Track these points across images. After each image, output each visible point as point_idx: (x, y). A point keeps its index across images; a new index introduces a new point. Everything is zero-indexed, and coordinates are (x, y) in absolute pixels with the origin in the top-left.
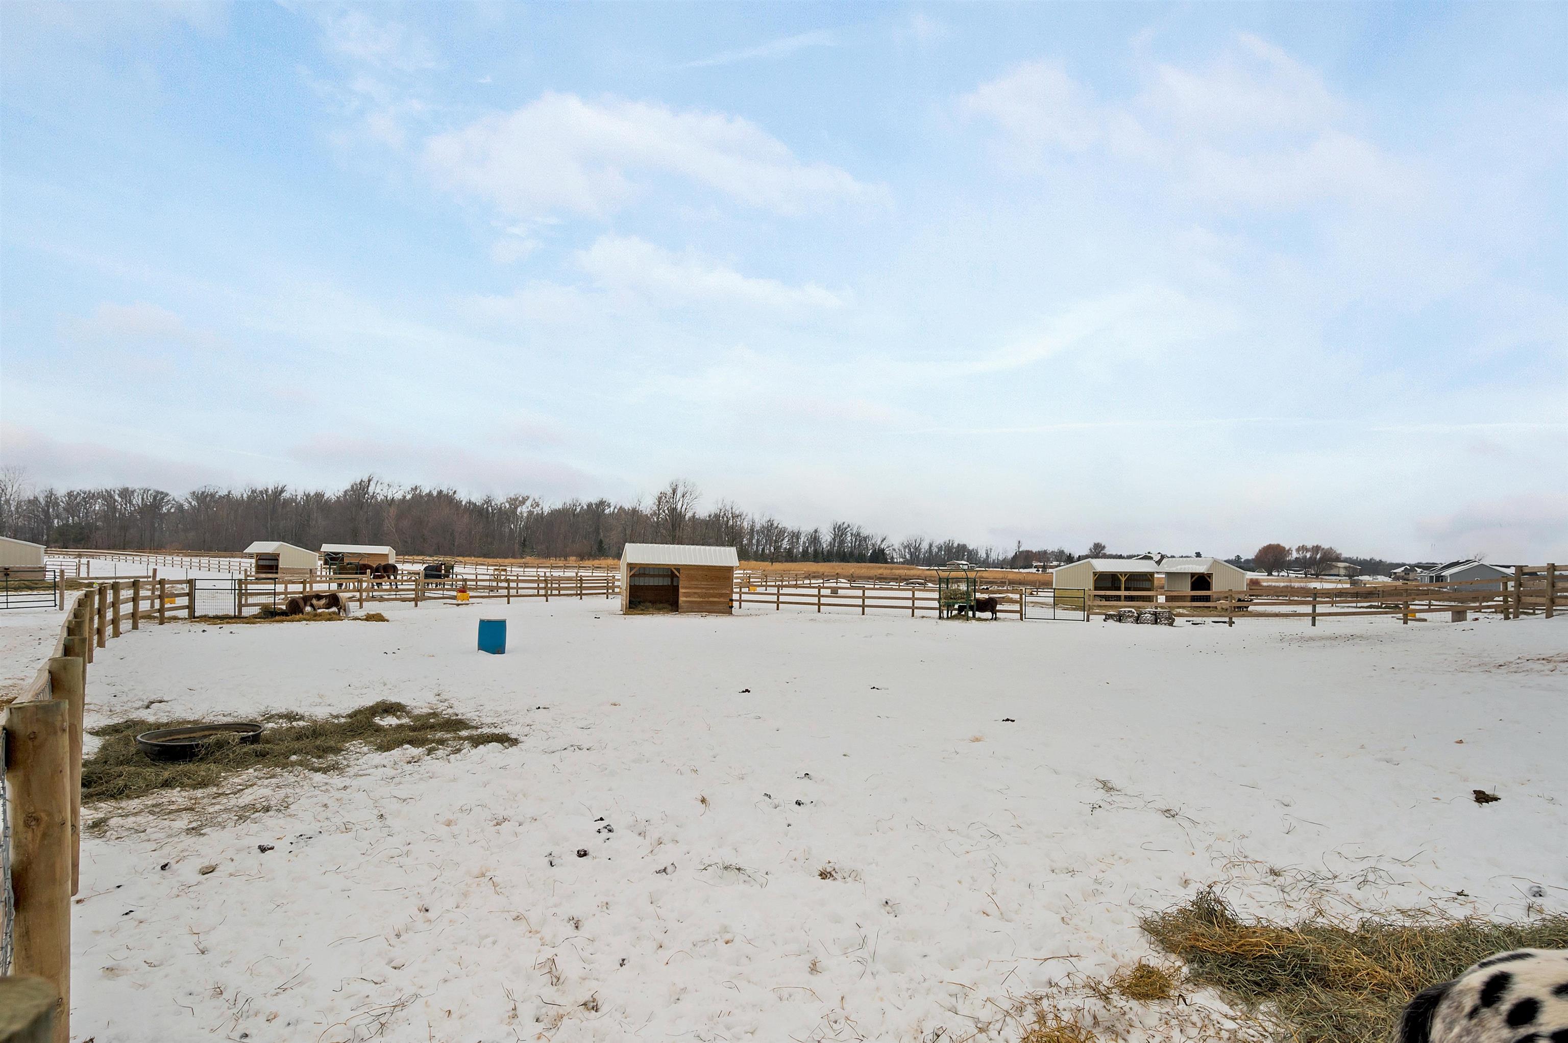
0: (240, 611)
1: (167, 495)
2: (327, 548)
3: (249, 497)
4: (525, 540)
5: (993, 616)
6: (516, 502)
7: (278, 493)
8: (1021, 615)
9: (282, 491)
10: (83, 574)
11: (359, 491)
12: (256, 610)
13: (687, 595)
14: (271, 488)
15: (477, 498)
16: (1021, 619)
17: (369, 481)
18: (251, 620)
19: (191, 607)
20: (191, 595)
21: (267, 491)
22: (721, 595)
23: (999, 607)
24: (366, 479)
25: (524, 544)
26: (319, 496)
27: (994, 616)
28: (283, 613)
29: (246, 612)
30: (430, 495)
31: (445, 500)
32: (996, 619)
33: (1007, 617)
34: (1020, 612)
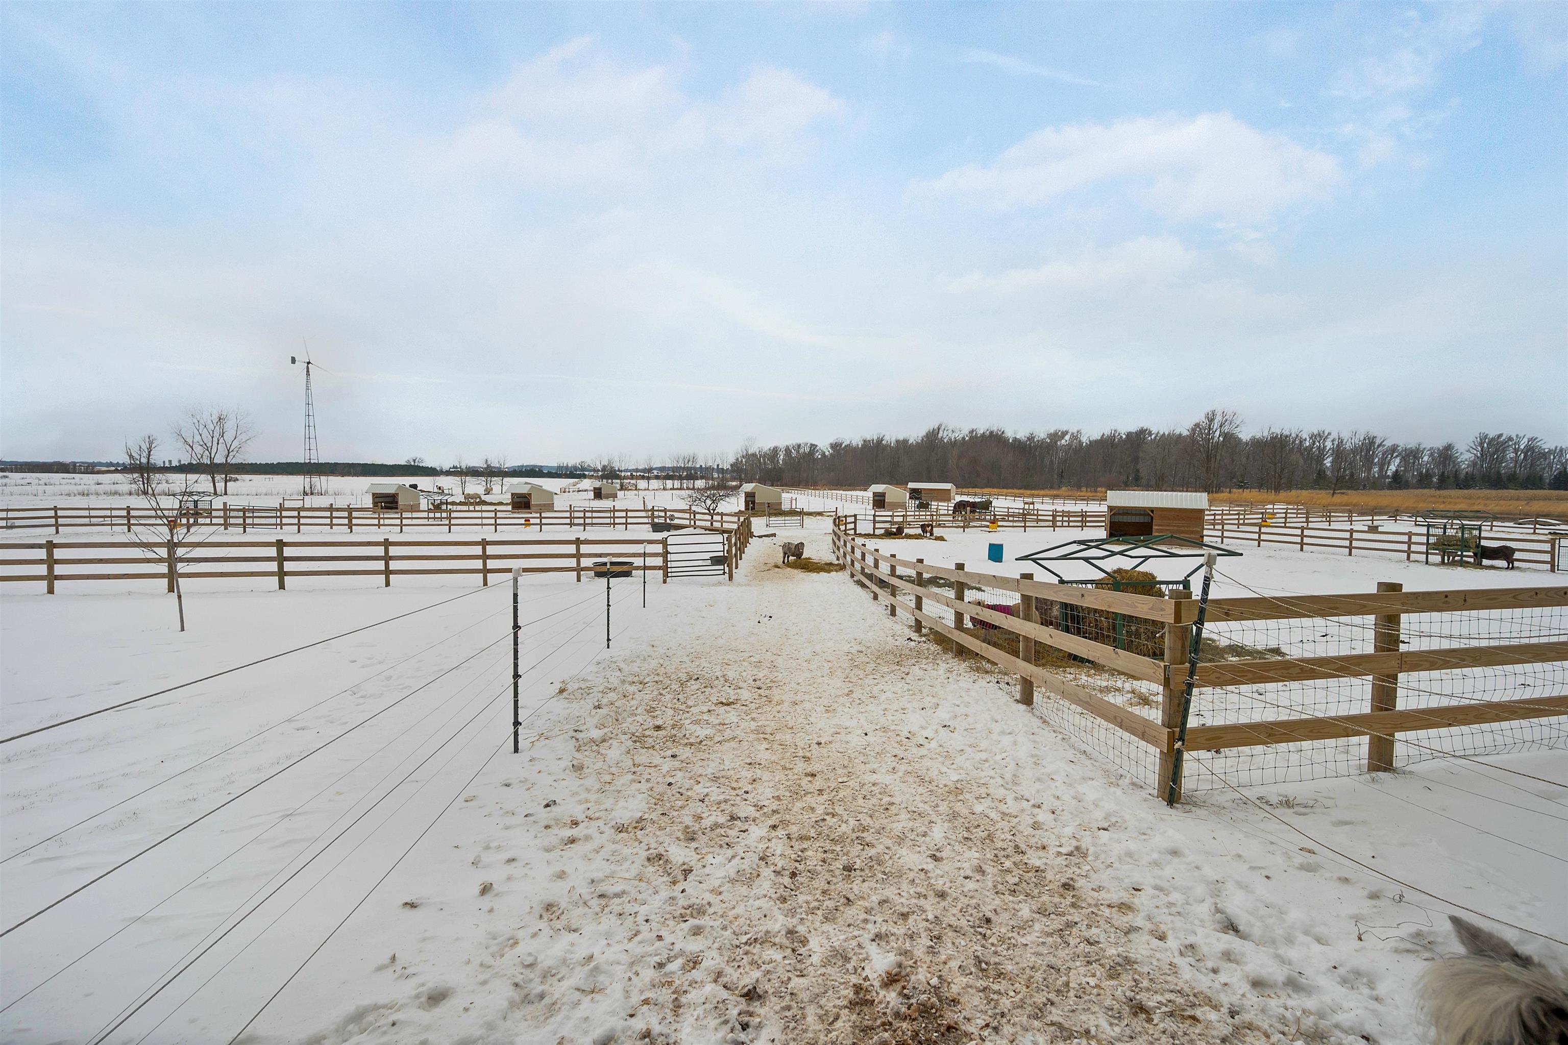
0: (874, 531)
1: (817, 446)
2: (911, 485)
3: (862, 445)
4: (1062, 472)
5: (1509, 565)
6: (1056, 436)
7: (880, 441)
8: (1553, 566)
9: (882, 440)
10: (794, 507)
11: (932, 437)
12: (882, 531)
13: (1158, 531)
14: (875, 438)
15: (1022, 435)
16: (1553, 570)
17: (939, 429)
18: (880, 537)
19: (855, 529)
20: (855, 523)
21: (873, 440)
22: (1192, 532)
23: (1517, 555)
24: (937, 426)
25: (1061, 476)
26: (905, 441)
27: (1511, 566)
28: (895, 534)
29: (878, 532)
30: (983, 435)
31: (995, 439)
32: (1513, 568)
33: (1531, 567)
34: (1552, 563)
